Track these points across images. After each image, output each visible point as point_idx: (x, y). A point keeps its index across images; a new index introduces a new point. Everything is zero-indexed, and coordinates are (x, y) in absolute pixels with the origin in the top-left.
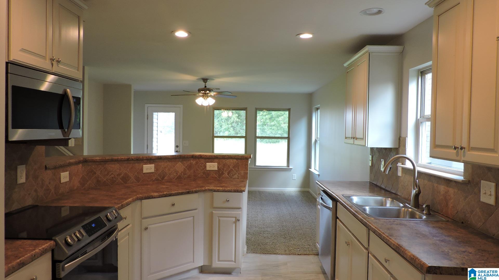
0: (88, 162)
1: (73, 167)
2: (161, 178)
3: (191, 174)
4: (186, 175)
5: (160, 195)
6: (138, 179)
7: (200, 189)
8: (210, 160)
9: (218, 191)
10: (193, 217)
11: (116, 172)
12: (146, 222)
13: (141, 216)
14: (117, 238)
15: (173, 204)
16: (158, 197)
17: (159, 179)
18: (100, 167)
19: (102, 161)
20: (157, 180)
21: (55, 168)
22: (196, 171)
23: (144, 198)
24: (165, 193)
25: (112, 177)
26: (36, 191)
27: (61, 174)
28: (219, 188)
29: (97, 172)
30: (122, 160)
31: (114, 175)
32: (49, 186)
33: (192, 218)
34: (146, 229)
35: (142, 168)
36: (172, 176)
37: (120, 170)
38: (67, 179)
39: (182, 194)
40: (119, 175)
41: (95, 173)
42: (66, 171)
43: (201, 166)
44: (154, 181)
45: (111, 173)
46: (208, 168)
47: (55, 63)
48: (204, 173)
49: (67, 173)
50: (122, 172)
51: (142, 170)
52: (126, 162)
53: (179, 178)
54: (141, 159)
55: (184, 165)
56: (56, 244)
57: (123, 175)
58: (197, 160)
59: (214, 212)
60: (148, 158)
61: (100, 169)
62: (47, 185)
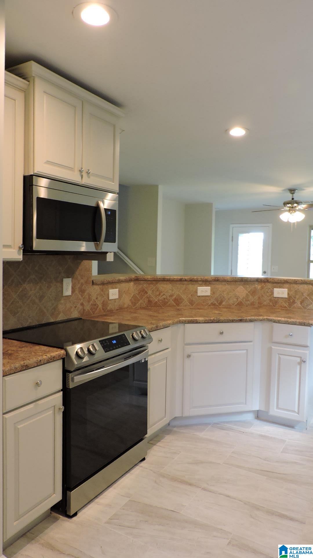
0: (140, 280)
1: (123, 285)
2: (218, 303)
3: (255, 301)
4: (249, 302)
5: (206, 320)
6: (191, 302)
7: (256, 318)
8: (279, 285)
9: (279, 322)
10: (247, 350)
11: (168, 292)
12: (189, 349)
13: (184, 342)
14: (146, 360)
15: (222, 332)
16: (203, 322)
17: (215, 304)
18: (151, 286)
19: (154, 281)
20: (213, 304)
21: (103, 284)
22: (261, 298)
23: (187, 322)
24: (212, 318)
25: (164, 299)
26: (82, 304)
27: (110, 290)
28: (280, 319)
29: (148, 292)
30: (175, 280)
31: (166, 296)
32: (96, 301)
33: (245, 351)
34: (189, 356)
35: (197, 290)
36: (231, 302)
37: (172, 290)
38: (117, 297)
39: (233, 321)
40: (171, 296)
41: (146, 293)
42: (116, 288)
43: (267, 292)
44: (210, 306)
45: (162, 294)
46: (276, 295)
47: (84, 174)
48: (271, 300)
49: (116, 290)
50: (175, 293)
51: (196, 292)
52: (179, 282)
53: (240, 304)
54: (196, 280)
55: (246, 290)
56: (66, 353)
57: (175, 296)
58: (263, 285)
59: (273, 348)
60: (204, 280)
61: (152, 288)
62: (94, 300)
